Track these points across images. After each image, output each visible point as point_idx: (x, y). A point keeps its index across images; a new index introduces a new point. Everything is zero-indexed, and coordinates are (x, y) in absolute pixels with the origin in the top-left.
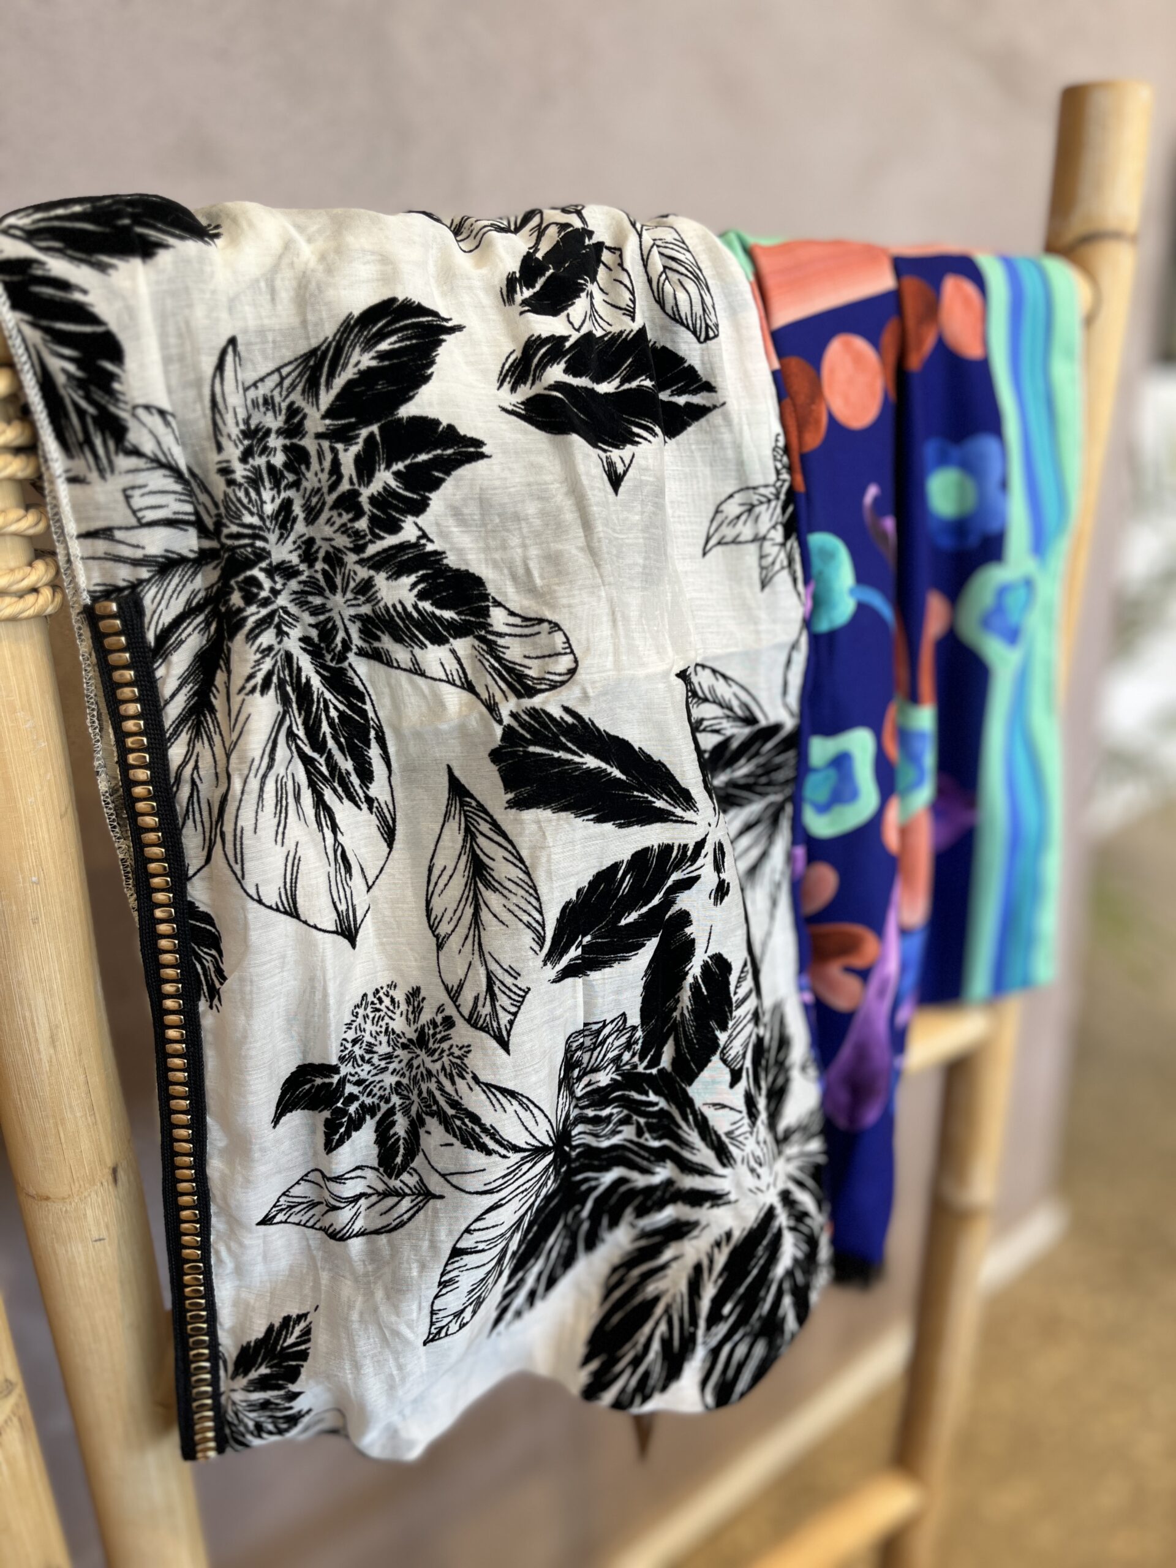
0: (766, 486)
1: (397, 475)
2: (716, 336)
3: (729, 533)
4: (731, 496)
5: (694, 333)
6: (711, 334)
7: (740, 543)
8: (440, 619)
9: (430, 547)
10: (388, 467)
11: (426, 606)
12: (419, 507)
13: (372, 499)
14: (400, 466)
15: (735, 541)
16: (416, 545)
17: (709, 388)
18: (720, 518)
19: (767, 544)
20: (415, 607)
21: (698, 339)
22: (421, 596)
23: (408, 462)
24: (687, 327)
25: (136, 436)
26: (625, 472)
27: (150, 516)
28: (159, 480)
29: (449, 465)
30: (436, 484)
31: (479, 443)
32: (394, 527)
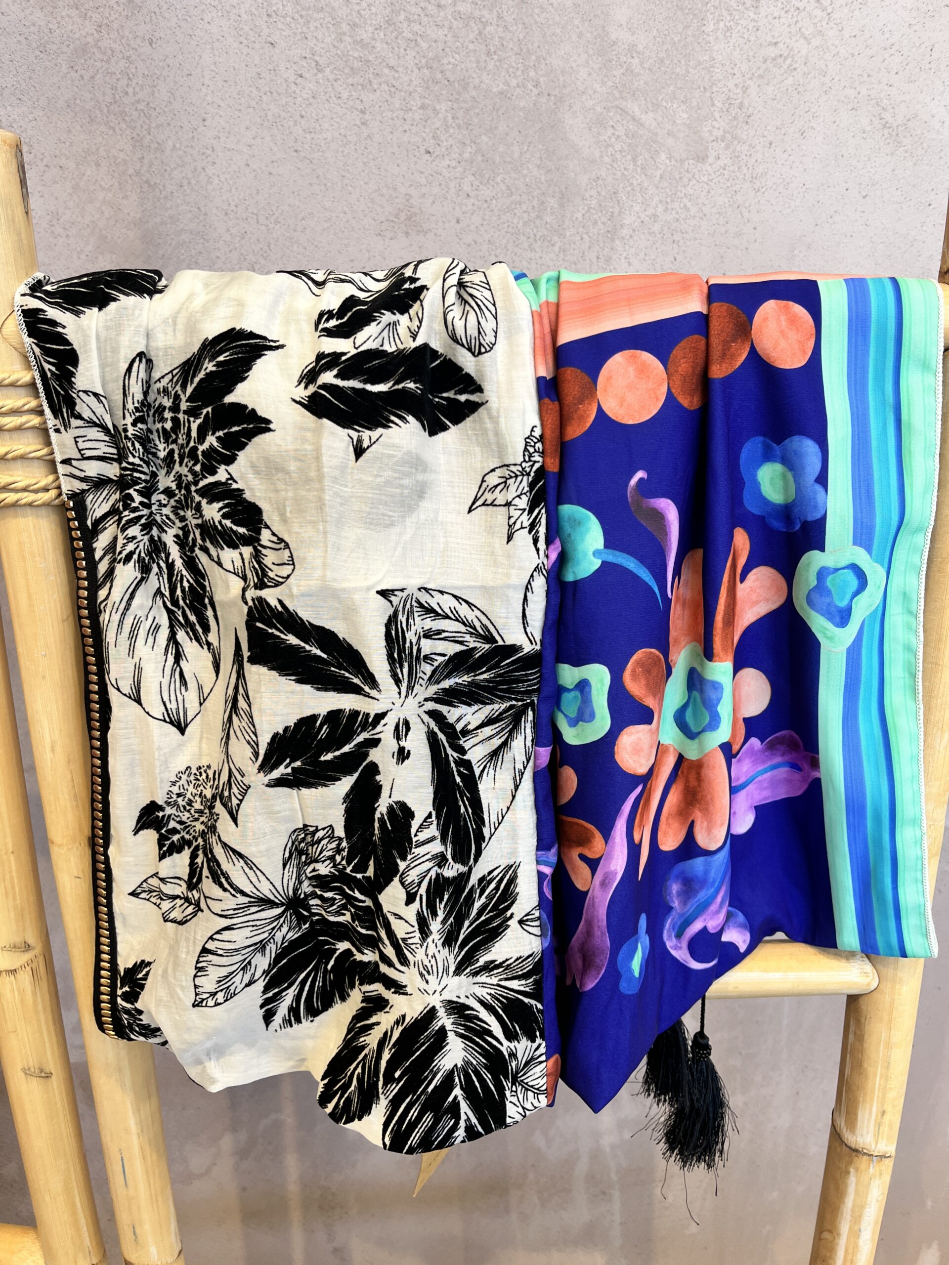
0: (515, 465)
1: (219, 439)
2: (486, 352)
3: (489, 497)
4: (493, 470)
5: (470, 349)
6: (483, 350)
7: (496, 505)
8: (235, 532)
9: (234, 486)
10: (213, 434)
11: (228, 523)
12: (230, 460)
13: (203, 452)
14: (220, 433)
15: (492, 504)
16: (225, 484)
17: (479, 389)
18: (484, 485)
19: (512, 508)
20: (220, 522)
21: (473, 354)
22: (225, 516)
23: (226, 431)
24: (463, 345)
25: (80, 408)
26: (368, 447)
27: (88, 453)
28: (94, 433)
29: (250, 435)
30: (242, 446)
31: (268, 422)
32: (213, 472)
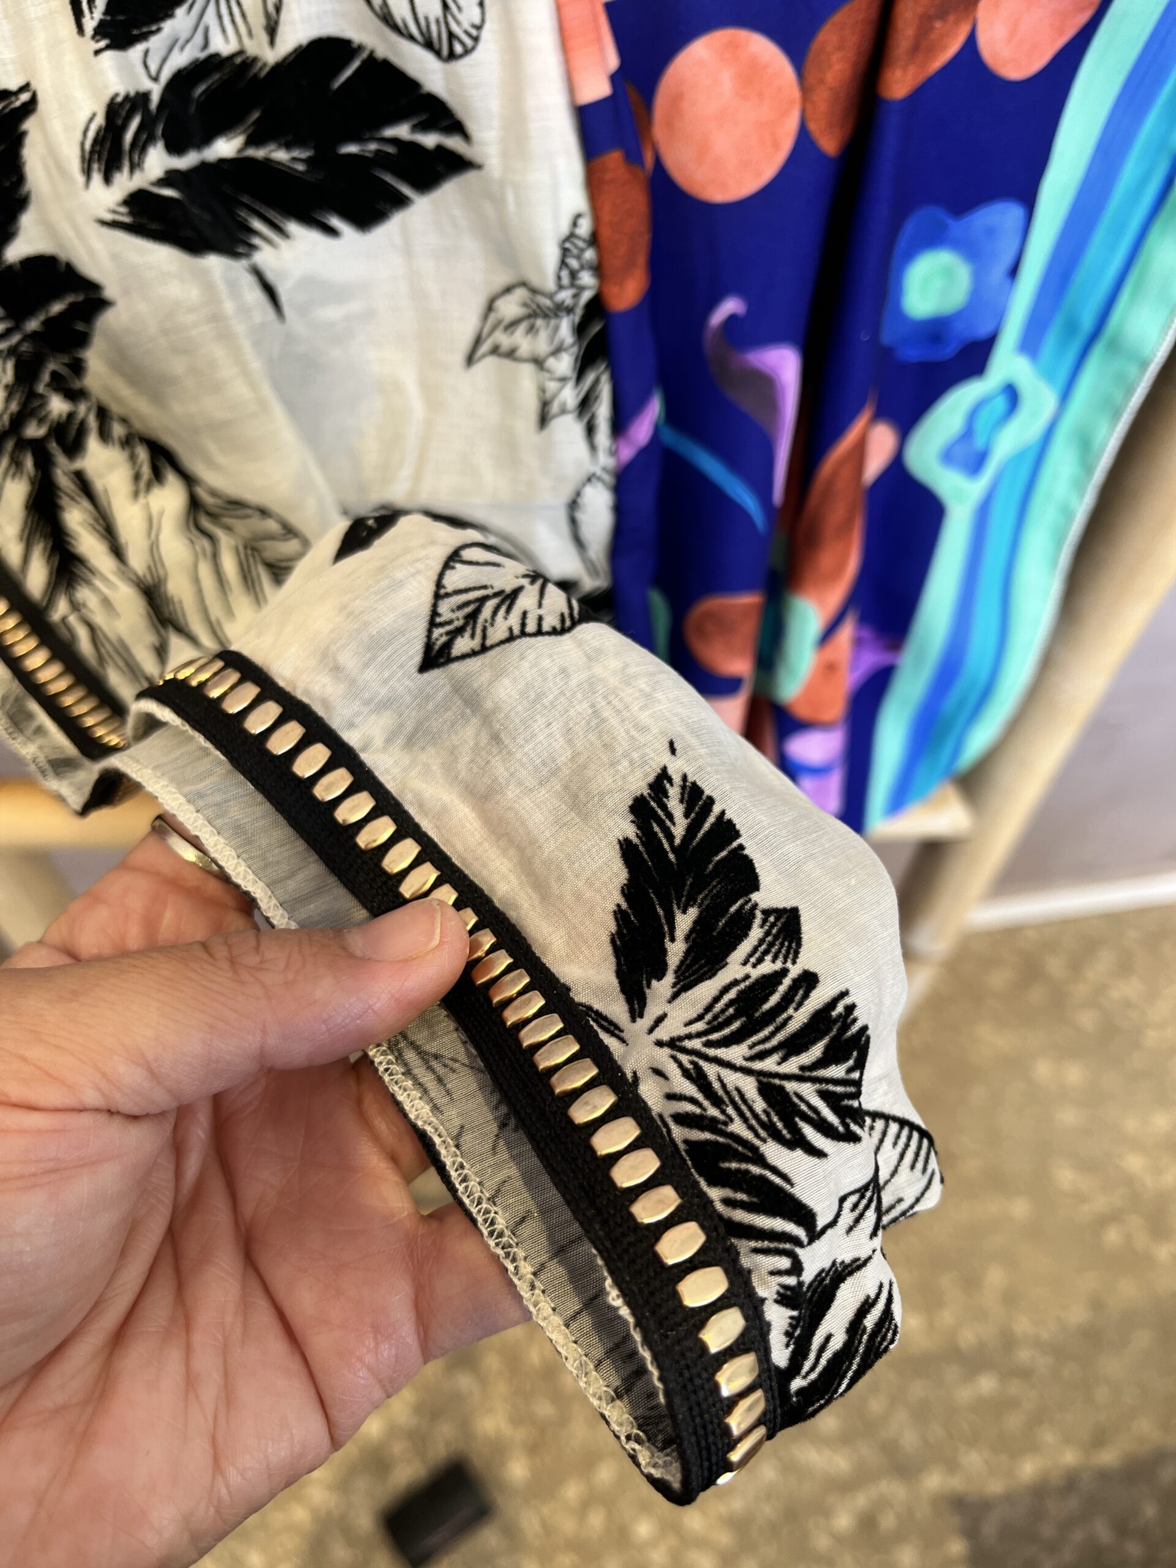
2: (467, 52)
3: (503, 339)
4: (507, 289)
5: (429, 44)
6: (458, 49)
7: (517, 358)
15: (511, 354)
18: (492, 318)
21: (438, 53)
24: (410, 37)
